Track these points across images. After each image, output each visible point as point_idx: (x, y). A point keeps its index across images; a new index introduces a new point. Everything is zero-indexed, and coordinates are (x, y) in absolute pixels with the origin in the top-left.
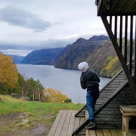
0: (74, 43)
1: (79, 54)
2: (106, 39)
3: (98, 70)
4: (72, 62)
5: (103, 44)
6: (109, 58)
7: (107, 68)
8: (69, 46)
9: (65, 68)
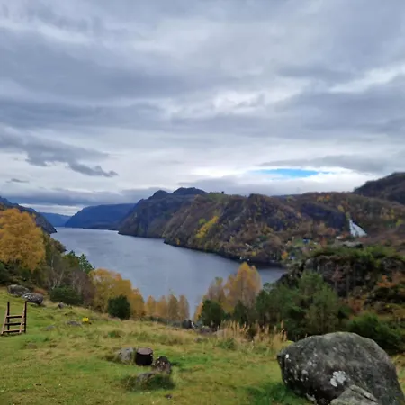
0: (150, 198)
1: (157, 214)
2: (196, 194)
3: (185, 238)
4: (147, 226)
5: (191, 200)
6: (201, 221)
7: (198, 236)
8: (142, 202)
9: (135, 234)
